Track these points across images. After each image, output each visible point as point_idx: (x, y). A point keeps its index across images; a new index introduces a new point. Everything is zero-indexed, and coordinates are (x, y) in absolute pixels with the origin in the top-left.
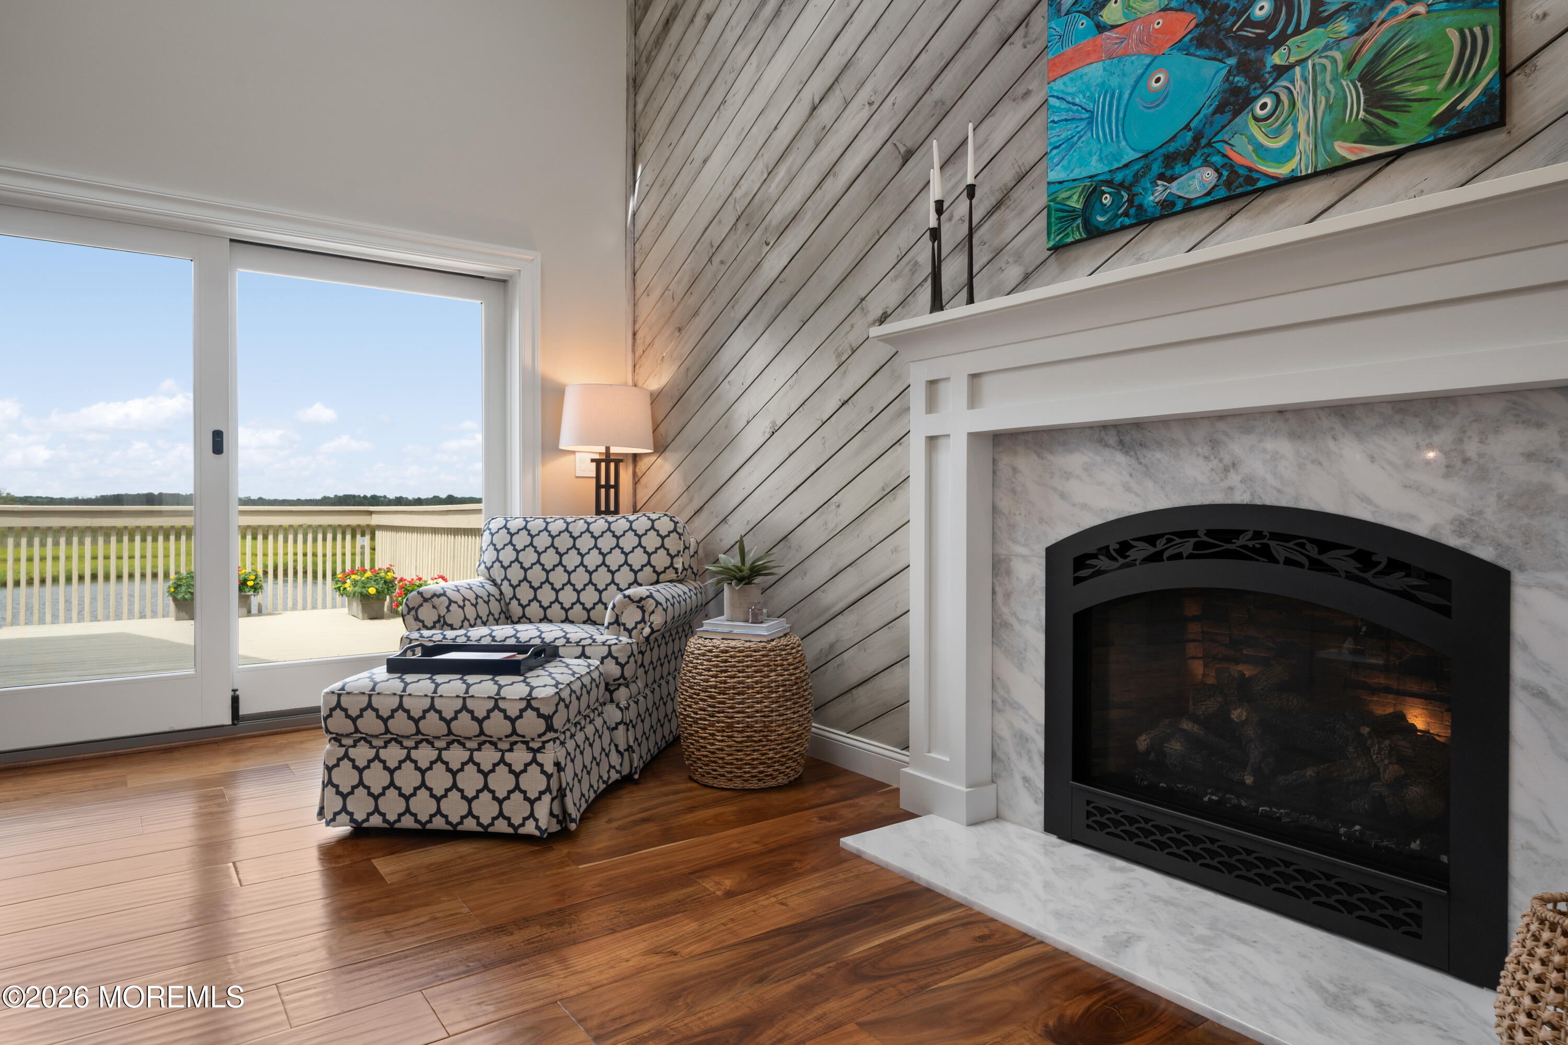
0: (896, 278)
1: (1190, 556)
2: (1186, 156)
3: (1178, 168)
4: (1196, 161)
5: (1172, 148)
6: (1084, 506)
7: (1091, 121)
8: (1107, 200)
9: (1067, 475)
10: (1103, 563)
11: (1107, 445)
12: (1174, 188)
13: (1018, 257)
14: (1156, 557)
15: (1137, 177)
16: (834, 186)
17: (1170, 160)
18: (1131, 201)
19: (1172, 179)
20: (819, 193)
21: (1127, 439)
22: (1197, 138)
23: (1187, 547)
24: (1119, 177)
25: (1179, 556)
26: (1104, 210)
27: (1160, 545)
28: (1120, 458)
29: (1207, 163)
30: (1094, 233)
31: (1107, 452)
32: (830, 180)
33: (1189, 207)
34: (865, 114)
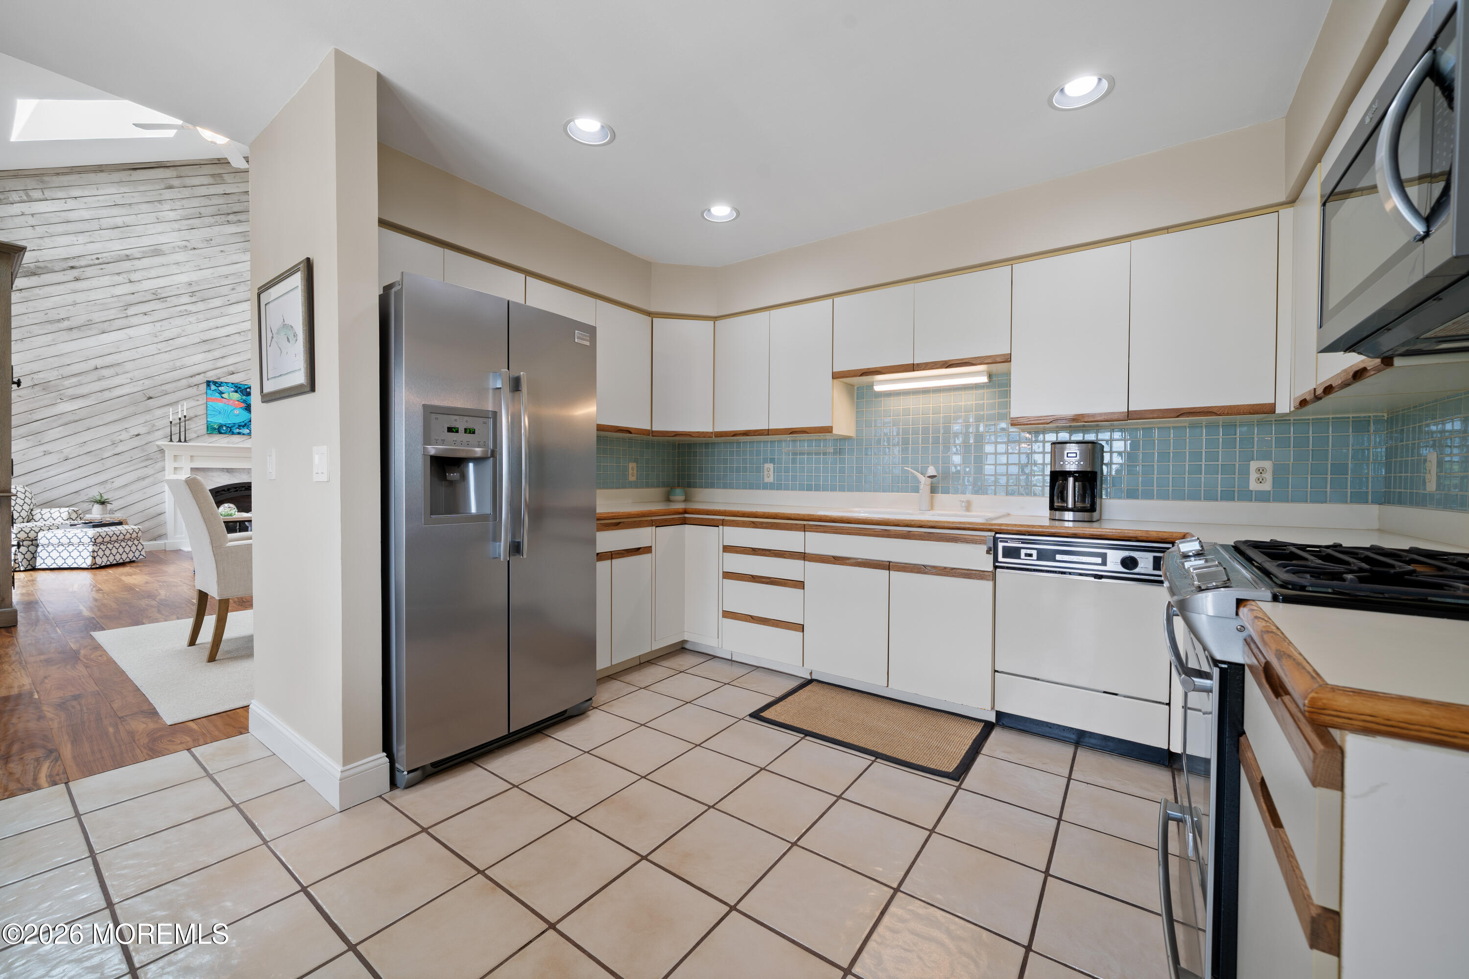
0: (144, 426)
1: (244, 490)
2: (243, 426)
3: (241, 428)
4: (245, 428)
5: (240, 424)
6: (217, 482)
7: (220, 413)
8: (224, 428)
9: (213, 477)
10: (223, 492)
11: (224, 472)
12: (241, 431)
13: (195, 432)
14: (237, 491)
15: (232, 427)
16: (107, 395)
17: (240, 426)
18: (230, 430)
19: (240, 429)
20: (99, 394)
21: (229, 471)
22: (246, 424)
23: (244, 489)
24: (227, 425)
25: (241, 490)
26: (224, 430)
27: (237, 489)
28: (228, 474)
29: (247, 429)
30: (220, 433)
31: (224, 473)
32: (107, 392)
33: (244, 434)
34: (129, 381)
